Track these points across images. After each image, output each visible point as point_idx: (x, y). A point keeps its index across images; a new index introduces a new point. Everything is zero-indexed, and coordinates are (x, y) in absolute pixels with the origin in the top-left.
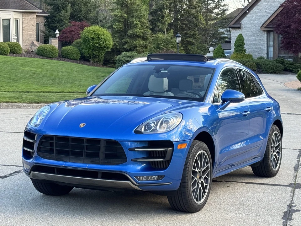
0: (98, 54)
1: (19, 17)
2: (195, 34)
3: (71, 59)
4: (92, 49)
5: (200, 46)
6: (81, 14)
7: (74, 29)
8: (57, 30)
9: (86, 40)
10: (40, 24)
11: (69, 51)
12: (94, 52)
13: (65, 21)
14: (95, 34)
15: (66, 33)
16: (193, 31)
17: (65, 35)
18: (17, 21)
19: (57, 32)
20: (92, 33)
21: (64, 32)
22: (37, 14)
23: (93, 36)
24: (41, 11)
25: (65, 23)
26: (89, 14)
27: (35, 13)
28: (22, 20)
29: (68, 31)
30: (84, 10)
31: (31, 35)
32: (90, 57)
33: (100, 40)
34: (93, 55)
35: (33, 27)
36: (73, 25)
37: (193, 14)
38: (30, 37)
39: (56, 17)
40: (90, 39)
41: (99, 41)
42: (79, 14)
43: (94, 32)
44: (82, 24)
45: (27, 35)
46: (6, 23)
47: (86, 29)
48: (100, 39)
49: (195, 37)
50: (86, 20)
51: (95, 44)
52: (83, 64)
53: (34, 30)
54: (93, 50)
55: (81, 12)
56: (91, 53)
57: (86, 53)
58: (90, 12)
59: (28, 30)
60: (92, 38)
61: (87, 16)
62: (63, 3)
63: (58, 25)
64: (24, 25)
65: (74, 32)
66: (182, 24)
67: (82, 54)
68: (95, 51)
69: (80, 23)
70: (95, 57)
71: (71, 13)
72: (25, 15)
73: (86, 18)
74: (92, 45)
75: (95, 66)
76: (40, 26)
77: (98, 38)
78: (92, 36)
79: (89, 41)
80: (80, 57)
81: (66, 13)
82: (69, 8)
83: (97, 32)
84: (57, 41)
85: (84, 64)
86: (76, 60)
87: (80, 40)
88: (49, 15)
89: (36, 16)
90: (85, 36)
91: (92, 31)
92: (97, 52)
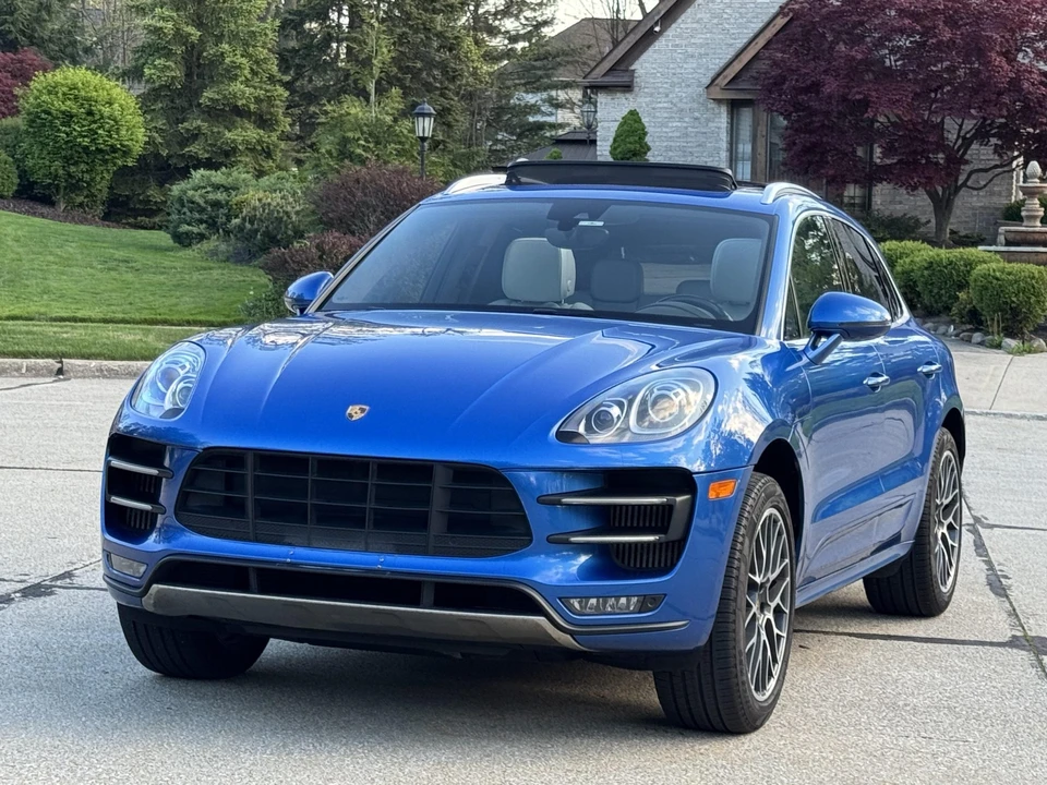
0: (87, 177)
2: (449, 110)
4: (65, 157)
5: (463, 155)
6: (13, 23)
9: (41, 121)
12: (73, 169)
14: (76, 97)
16: (442, 95)
20: (64, 94)
23: (69, 106)
26: (45, 21)
30: (24, 7)
32: (57, 187)
33: (95, 122)
34: (66, 181)
37: (441, 33)
40: (58, 118)
41: (94, 126)
42: (5, 21)
43: (72, 93)
44: (21, 61)
47: (40, 81)
48: (97, 117)
49: (450, 118)
50: (32, 44)
51: (76, 138)
52: (27, 212)
54: (67, 160)
55: (12, 14)
56: (61, 172)
57: (41, 173)
58: (49, 13)
60: (63, 113)
61: (34, 30)
66: (400, 68)
67: (23, 174)
68: (76, 164)
69: (12, 55)
70: (74, 186)
73: (31, 39)
74: (67, 142)
75: (73, 220)
77: (90, 113)
78: (63, 108)
79: (52, 126)
80: (15, 188)
83: (83, 93)
85: (34, 214)
86: (2, 197)
87: (19, 121)
90: (39, 105)
91: (65, 89)
92: (83, 167)
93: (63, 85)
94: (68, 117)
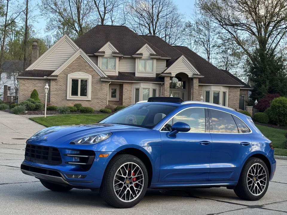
0: (283, 119)
1: (226, 90)
3: (260, 122)
4: (278, 115)
6: (278, 88)
7: (267, 100)
8: (256, 100)
9: (274, 107)
10: (245, 96)
11: (259, 116)
12: (280, 118)
13: (263, 93)
14: (281, 103)
15: (261, 103)
17: (260, 104)
18: (224, 93)
19: (256, 102)
20: (279, 102)
21: (260, 102)
22: (241, 88)
23: (280, 105)
24: (244, 86)
25: (264, 95)
26: (285, 88)
27: (239, 87)
28: (229, 92)
29: (263, 101)
30: (280, 85)
31: (235, 104)
32: (277, 121)
33: (285, 108)
34: (279, 120)
35: (237, 98)
36: (268, 97)
38: (234, 106)
39: (257, 90)
40: (277, 107)
41: (284, 109)
42: (276, 88)
43: (281, 102)
45: (232, 104)
46: (216, 95)
47: (275, 99)
48: (285, 107)
50: (282, 93)
51: (280, 111)
53: (238, 100)
54: (279, 116)
56: (278, 118)
57: (273, 118)
58: (286, 86)
59: (233, 100)
60: (278, 106)
61: (283, 90)
62: (264, 80)
63: (258, 97)
64: (230, 96)
65: (267, 102)
67: (270, 119)
68: (281, 116)
69: (274, 95)
70: (281, 121)
71: (270, 88)
72: (231, 88)
74: (278, 112)
75: (281, 128)
76: (245, 97)
77: (284, 106)
78: (278, 105)
79: (276, 109)
80: (268, 121)
81: (265, 88)
82: (267, 83)
83: (282, 102)
84: (252, 108)
85: (271, 127)
86: (265, 123)
87: (270, 108)
88: (253, 89)
89: (239, 90)
90: (273, 104)
91: (279, 101)
92: (282, 117)
93: (279, 100)
94: (279, 107)
